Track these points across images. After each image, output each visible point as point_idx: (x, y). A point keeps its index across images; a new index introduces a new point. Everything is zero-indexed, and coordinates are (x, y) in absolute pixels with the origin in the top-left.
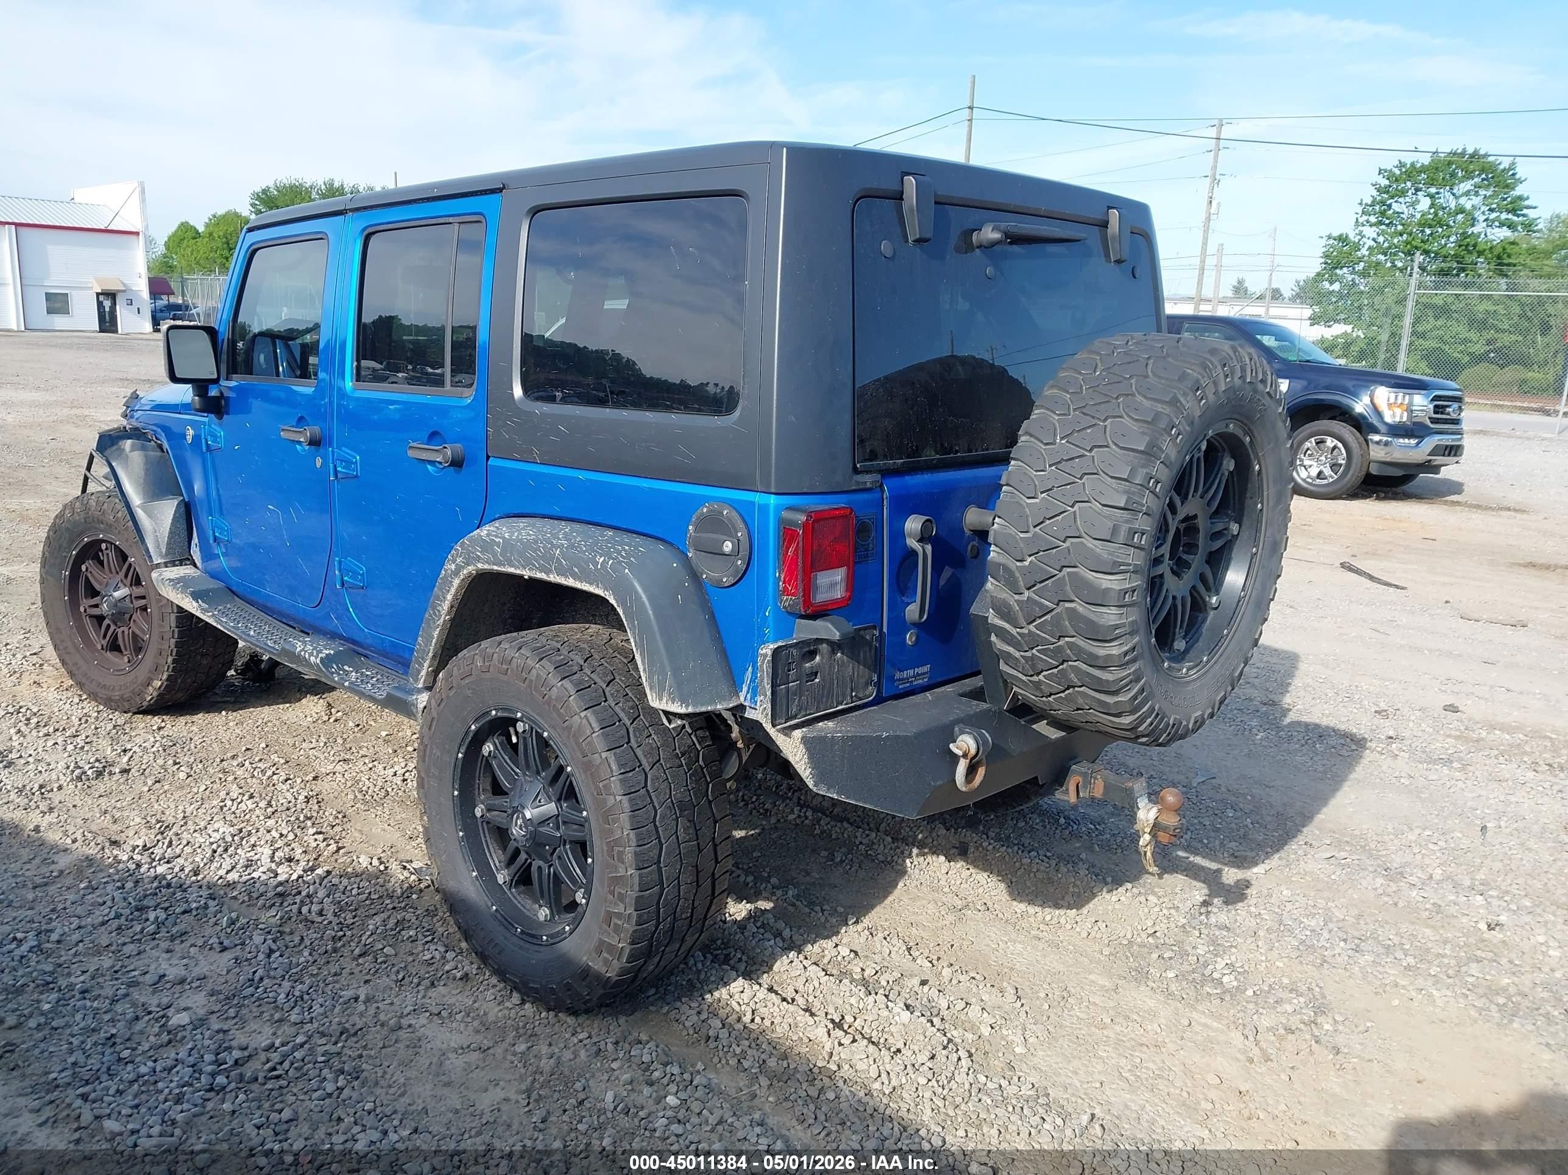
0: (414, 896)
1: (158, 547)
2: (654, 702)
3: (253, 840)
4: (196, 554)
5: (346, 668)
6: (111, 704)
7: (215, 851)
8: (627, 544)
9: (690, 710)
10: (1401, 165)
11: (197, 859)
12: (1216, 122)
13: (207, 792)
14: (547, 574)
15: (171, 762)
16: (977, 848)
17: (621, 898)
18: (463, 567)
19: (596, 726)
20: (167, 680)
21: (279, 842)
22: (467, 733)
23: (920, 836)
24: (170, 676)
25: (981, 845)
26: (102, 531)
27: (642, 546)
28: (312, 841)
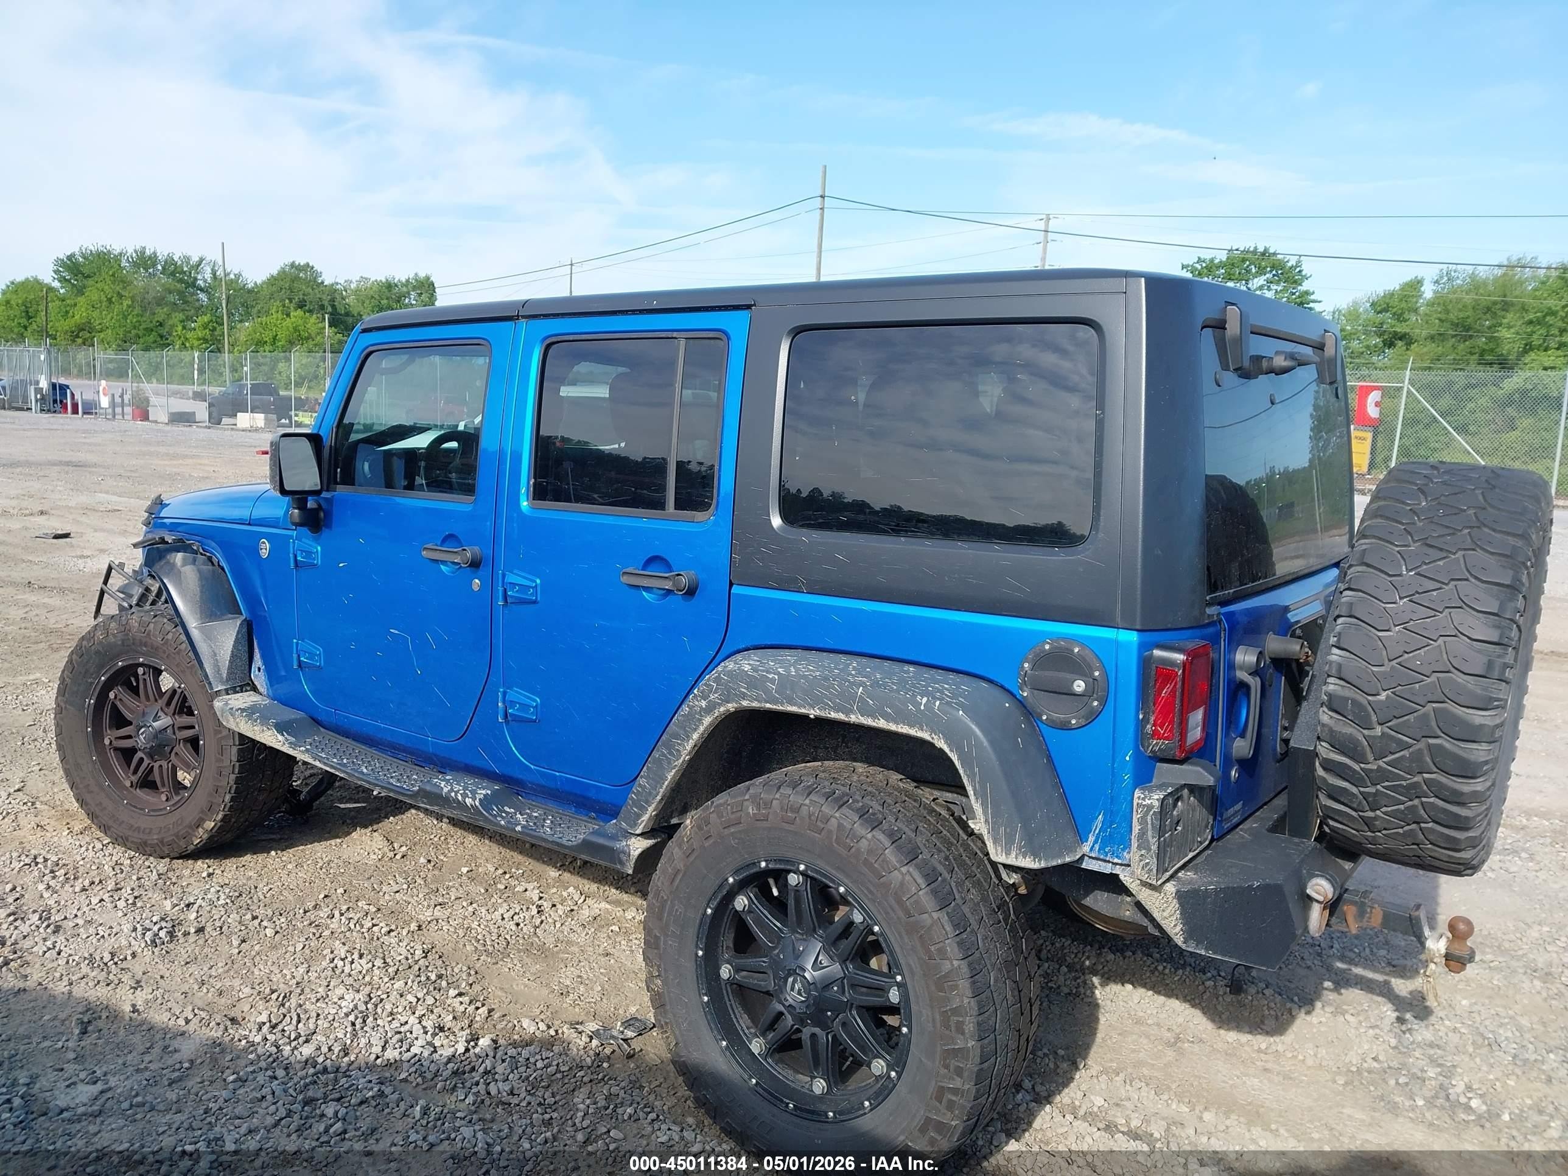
0: (605, 1065)
1: (218, 670)
2: (997, 855)
3: (388, 1007)
4: (259, 678)
5: (507, 809)
6: (145, 848)
7: (353, 1024)
8: (948, 684)
9: (1043, 865)
10: (1200, 260)
11: (340, 1035)
12: (1044, 217)
13: (307, 951)
14: (847, 715)
15: (249, 916)
16: (1152, 972)
17: (959, 1072)
18: (720, 705)
19: (921, 881)
20: (222, 820)
21: (419, 1008)
22: (721, 886)
23: (1087, 963)
24: (225, 816)
25: (1156, 968)
26: (143, 654)
27: (966, 686)
28: (457, 1005)
